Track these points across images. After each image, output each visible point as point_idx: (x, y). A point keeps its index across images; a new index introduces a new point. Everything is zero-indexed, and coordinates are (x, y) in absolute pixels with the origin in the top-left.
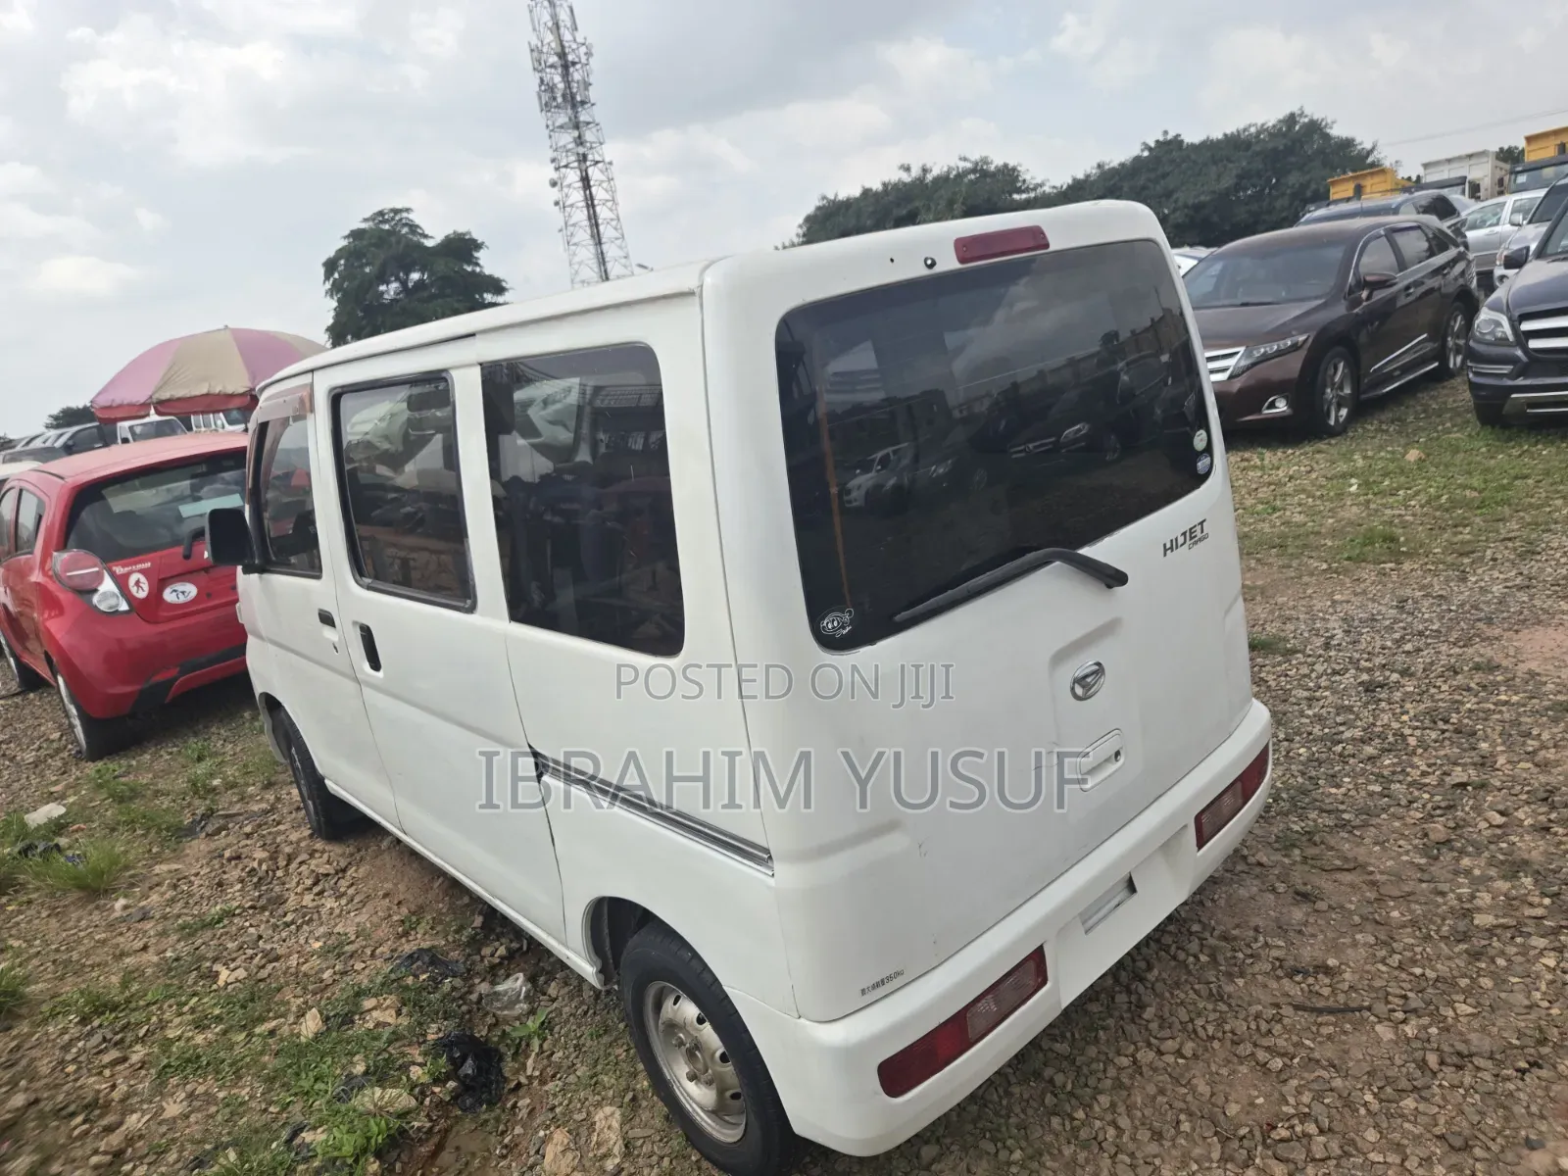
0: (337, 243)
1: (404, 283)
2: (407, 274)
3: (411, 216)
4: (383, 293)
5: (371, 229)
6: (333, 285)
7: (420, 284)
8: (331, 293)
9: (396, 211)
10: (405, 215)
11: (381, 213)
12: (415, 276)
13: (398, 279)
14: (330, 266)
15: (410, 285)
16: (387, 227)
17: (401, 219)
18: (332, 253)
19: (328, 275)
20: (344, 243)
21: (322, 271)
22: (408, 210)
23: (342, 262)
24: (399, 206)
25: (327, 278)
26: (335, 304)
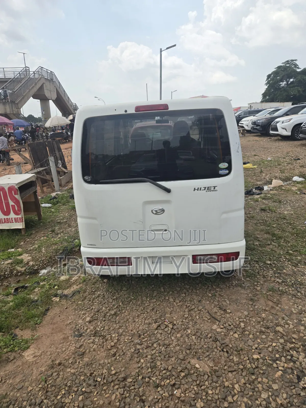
0: (273, 69)
1: (288, 82)
2: (289, 79)
3: (296, 62)
4: (281, 85)
5: (283, 66)
6: (267, 82)
7: (292, 83)
8: (266, 84)
9: (292, 60)
10: (295, 62)
11: (288, 61)
12: (291, 80)
13: (286, 81)
14: (269, 76)
15: (289, 83)
16: (288, 65)
17: (293, 63)
18: (270, 73)
19: (268, 79)
20: (275, 70)
21: (266, 78)
22: (296, 60)
23: (272, 75)
24: (293, 59)
25: (267, 80)
26: (267, 87)
